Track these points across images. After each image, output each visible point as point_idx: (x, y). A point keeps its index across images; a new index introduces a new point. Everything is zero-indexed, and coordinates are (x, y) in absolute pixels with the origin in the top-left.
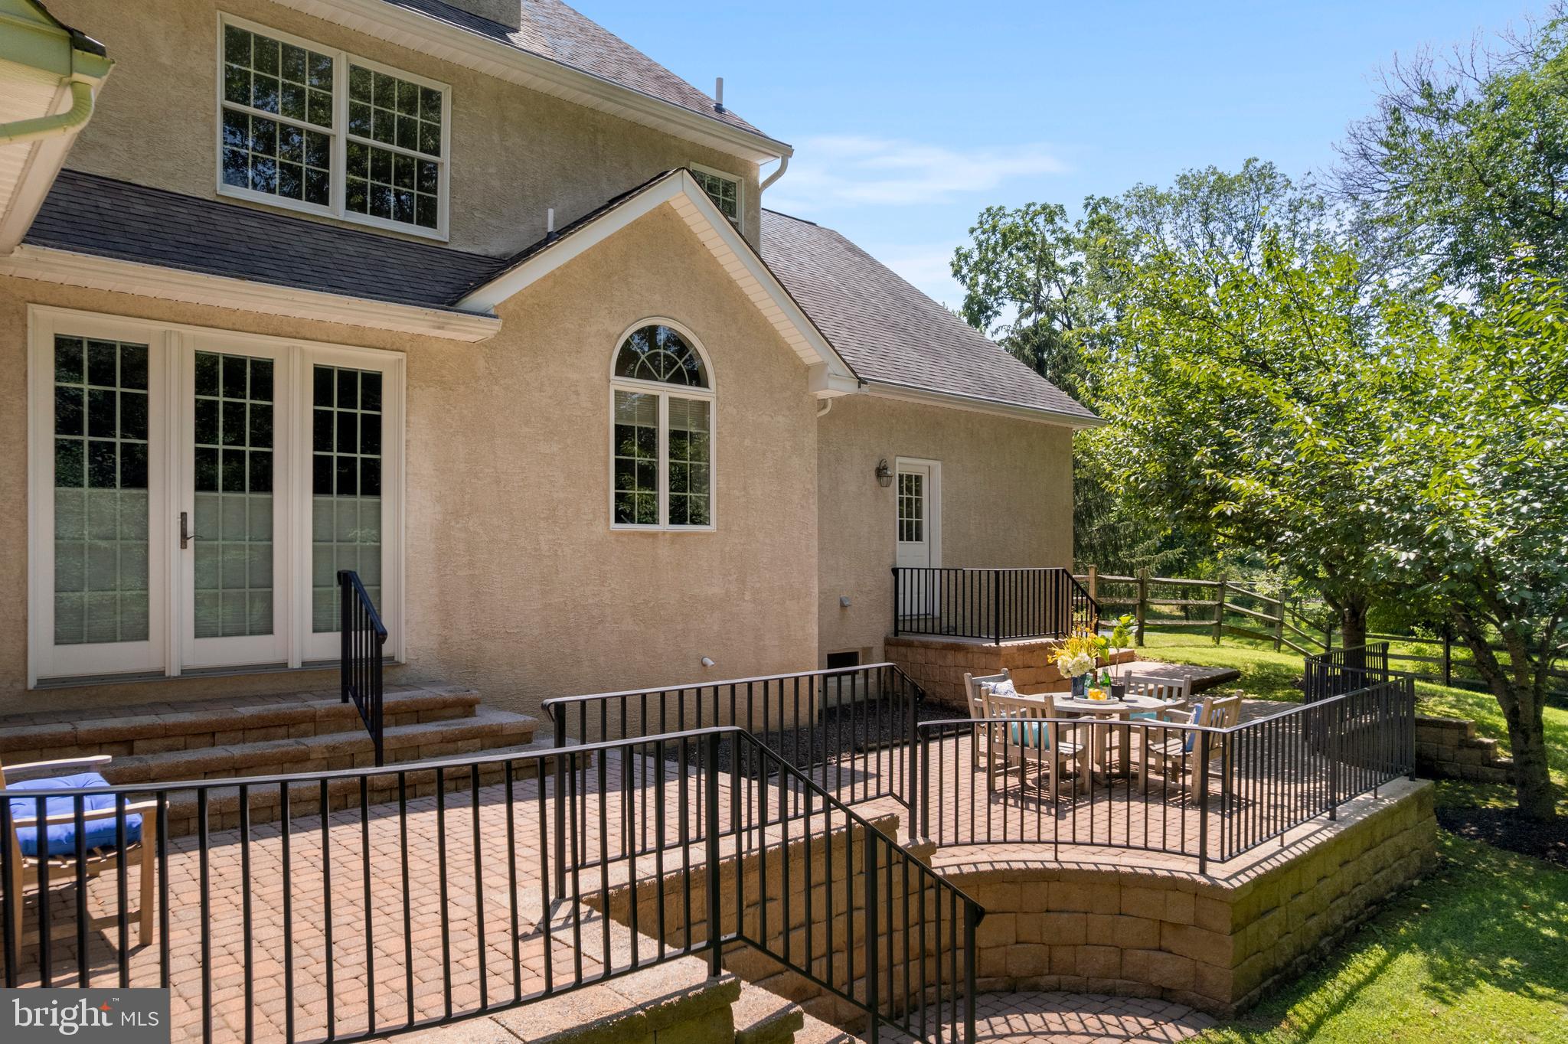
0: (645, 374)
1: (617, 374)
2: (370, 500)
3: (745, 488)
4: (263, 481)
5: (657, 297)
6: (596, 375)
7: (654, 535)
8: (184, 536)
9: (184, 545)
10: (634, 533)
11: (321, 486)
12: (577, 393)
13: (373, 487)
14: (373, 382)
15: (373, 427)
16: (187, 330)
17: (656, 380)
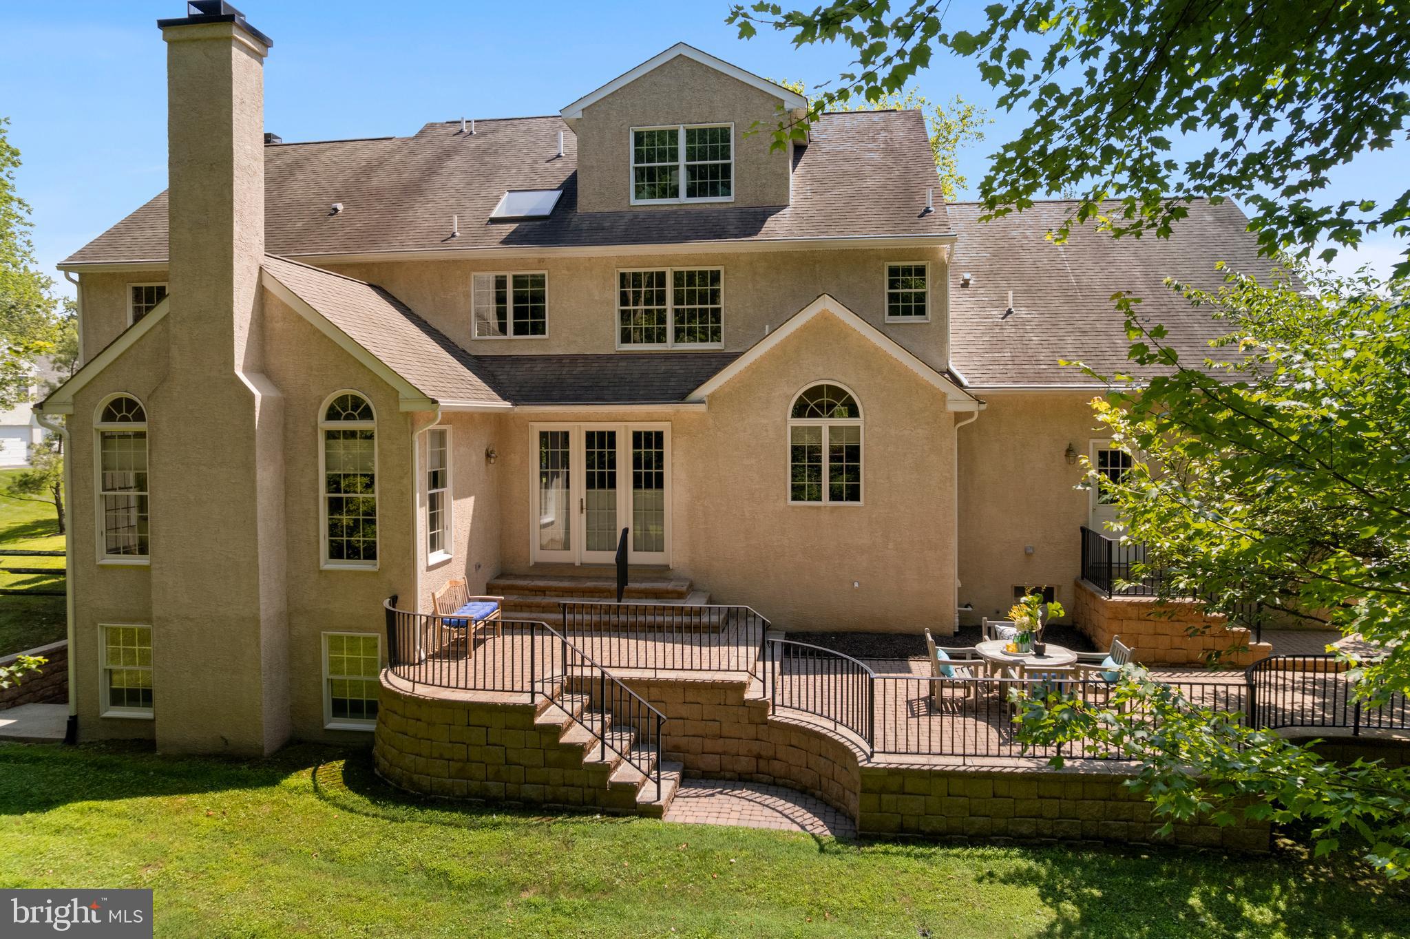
0: (813, 414)
1: (793, 416)
2: (659, 491)
3: (888, 478)
4: (613, 485)
5: (820, 368)
6: (779, 419)
7: (818, 508)
8: (582, 509)
9: (582, 512)
10: (804, 507)
11: (637, 485)
12: (767, 431)
13: (660, 485)
14: (659, 435)
15: (660, 457)
16: (582, 424)
17: (821, 417)
